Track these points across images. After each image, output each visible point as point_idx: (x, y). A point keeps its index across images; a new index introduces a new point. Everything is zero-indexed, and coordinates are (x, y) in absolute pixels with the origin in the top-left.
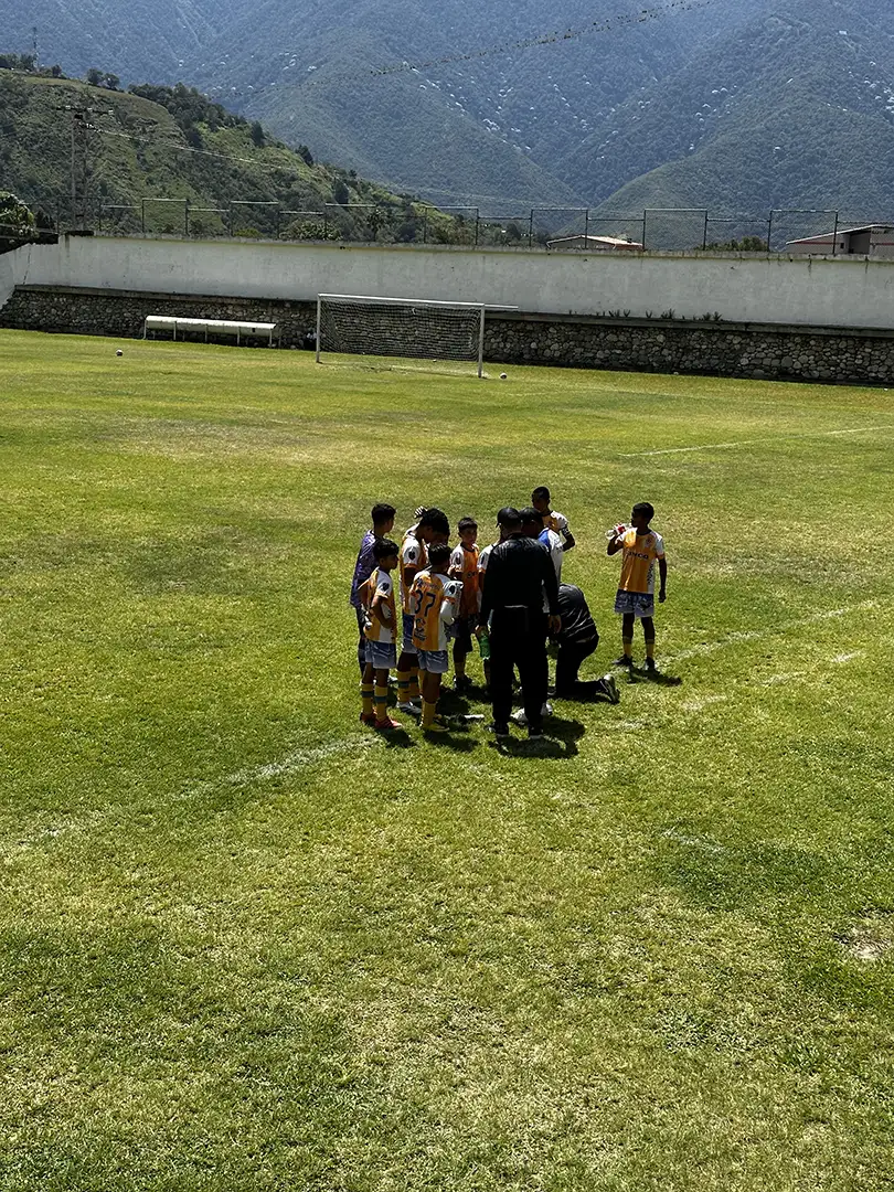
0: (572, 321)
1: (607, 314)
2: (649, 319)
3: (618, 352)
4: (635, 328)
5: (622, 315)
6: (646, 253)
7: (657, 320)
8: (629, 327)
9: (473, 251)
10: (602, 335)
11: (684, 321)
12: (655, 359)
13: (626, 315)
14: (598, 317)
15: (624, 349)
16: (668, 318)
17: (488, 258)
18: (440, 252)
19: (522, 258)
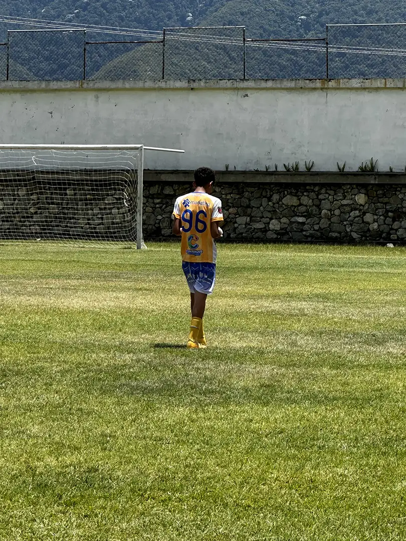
0: (232, 179)
1: (281, 169)
2: (342, 173)
3: (301, 220)
4: (322, 185)
5: (302, 168)
6: (332, 84)
7: (354, 174)
8: (315, 185)
9: (81, 89)
10: (276, 197)
11: (391, 174)
12: (355, 228)
13: (309, 169)
14: (267, 173)
15: (308, 215)
16: (369, 171)
17: (103, 97)
18: (33, 91)
19: (153, 96)
